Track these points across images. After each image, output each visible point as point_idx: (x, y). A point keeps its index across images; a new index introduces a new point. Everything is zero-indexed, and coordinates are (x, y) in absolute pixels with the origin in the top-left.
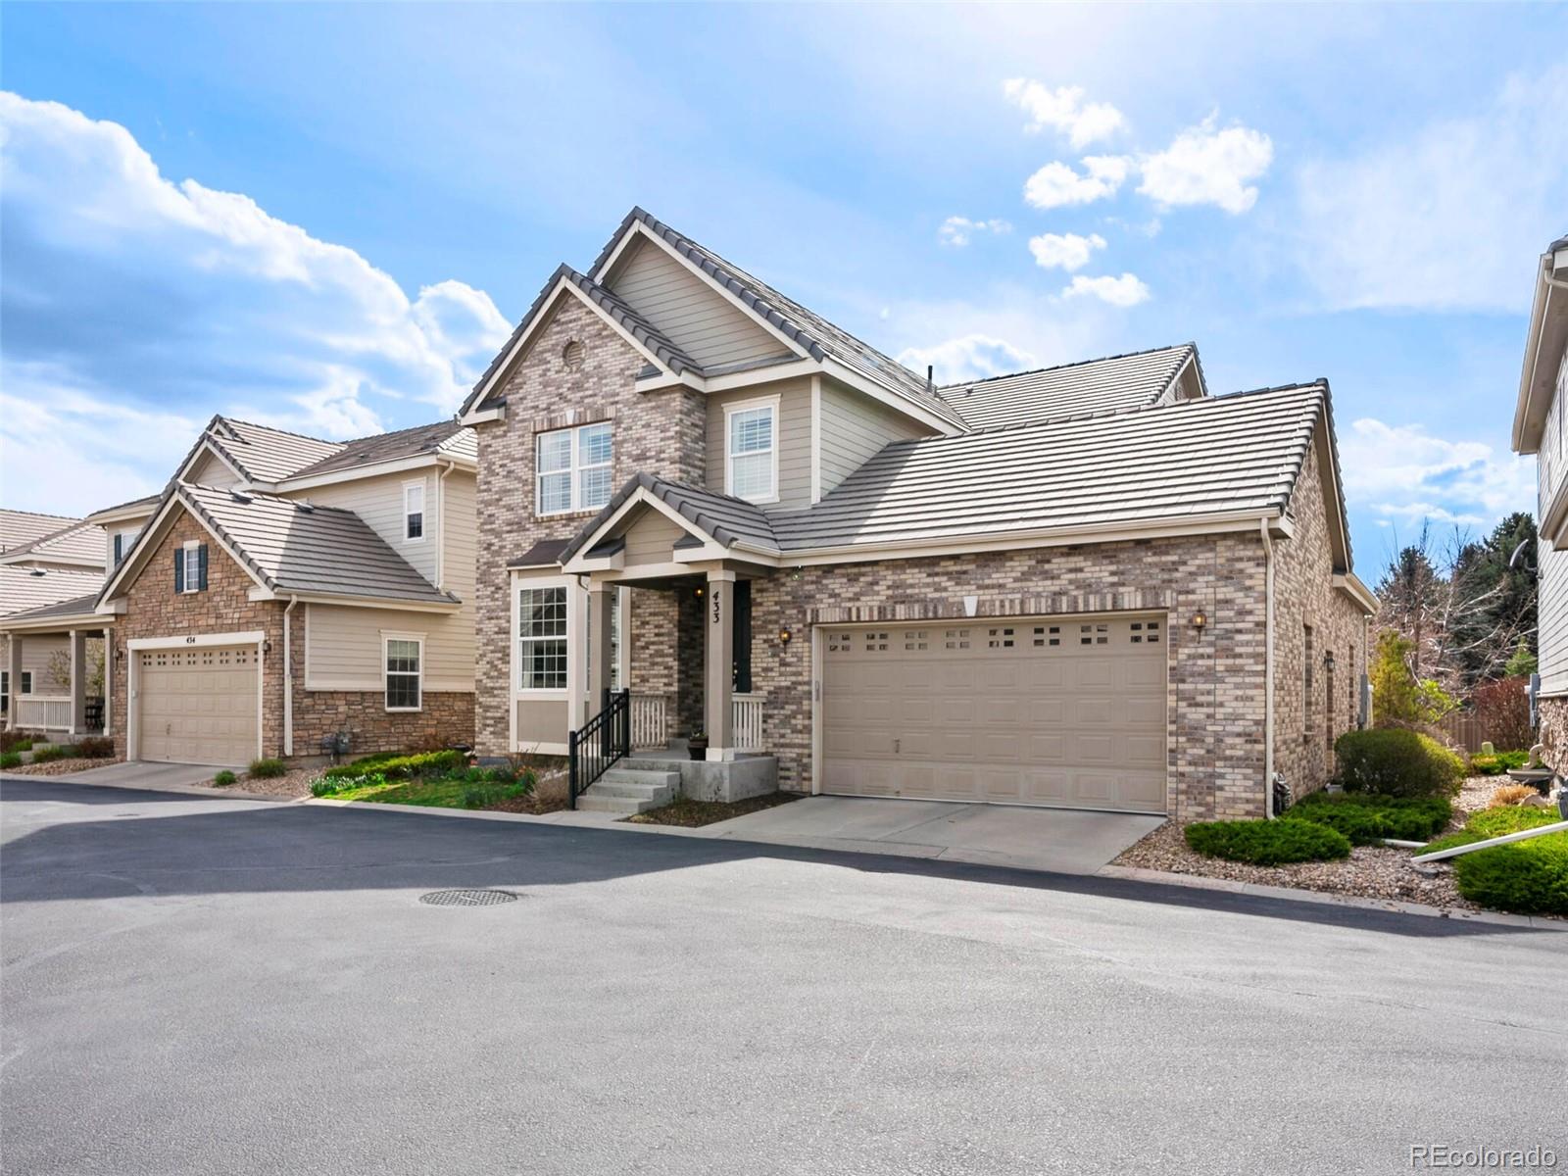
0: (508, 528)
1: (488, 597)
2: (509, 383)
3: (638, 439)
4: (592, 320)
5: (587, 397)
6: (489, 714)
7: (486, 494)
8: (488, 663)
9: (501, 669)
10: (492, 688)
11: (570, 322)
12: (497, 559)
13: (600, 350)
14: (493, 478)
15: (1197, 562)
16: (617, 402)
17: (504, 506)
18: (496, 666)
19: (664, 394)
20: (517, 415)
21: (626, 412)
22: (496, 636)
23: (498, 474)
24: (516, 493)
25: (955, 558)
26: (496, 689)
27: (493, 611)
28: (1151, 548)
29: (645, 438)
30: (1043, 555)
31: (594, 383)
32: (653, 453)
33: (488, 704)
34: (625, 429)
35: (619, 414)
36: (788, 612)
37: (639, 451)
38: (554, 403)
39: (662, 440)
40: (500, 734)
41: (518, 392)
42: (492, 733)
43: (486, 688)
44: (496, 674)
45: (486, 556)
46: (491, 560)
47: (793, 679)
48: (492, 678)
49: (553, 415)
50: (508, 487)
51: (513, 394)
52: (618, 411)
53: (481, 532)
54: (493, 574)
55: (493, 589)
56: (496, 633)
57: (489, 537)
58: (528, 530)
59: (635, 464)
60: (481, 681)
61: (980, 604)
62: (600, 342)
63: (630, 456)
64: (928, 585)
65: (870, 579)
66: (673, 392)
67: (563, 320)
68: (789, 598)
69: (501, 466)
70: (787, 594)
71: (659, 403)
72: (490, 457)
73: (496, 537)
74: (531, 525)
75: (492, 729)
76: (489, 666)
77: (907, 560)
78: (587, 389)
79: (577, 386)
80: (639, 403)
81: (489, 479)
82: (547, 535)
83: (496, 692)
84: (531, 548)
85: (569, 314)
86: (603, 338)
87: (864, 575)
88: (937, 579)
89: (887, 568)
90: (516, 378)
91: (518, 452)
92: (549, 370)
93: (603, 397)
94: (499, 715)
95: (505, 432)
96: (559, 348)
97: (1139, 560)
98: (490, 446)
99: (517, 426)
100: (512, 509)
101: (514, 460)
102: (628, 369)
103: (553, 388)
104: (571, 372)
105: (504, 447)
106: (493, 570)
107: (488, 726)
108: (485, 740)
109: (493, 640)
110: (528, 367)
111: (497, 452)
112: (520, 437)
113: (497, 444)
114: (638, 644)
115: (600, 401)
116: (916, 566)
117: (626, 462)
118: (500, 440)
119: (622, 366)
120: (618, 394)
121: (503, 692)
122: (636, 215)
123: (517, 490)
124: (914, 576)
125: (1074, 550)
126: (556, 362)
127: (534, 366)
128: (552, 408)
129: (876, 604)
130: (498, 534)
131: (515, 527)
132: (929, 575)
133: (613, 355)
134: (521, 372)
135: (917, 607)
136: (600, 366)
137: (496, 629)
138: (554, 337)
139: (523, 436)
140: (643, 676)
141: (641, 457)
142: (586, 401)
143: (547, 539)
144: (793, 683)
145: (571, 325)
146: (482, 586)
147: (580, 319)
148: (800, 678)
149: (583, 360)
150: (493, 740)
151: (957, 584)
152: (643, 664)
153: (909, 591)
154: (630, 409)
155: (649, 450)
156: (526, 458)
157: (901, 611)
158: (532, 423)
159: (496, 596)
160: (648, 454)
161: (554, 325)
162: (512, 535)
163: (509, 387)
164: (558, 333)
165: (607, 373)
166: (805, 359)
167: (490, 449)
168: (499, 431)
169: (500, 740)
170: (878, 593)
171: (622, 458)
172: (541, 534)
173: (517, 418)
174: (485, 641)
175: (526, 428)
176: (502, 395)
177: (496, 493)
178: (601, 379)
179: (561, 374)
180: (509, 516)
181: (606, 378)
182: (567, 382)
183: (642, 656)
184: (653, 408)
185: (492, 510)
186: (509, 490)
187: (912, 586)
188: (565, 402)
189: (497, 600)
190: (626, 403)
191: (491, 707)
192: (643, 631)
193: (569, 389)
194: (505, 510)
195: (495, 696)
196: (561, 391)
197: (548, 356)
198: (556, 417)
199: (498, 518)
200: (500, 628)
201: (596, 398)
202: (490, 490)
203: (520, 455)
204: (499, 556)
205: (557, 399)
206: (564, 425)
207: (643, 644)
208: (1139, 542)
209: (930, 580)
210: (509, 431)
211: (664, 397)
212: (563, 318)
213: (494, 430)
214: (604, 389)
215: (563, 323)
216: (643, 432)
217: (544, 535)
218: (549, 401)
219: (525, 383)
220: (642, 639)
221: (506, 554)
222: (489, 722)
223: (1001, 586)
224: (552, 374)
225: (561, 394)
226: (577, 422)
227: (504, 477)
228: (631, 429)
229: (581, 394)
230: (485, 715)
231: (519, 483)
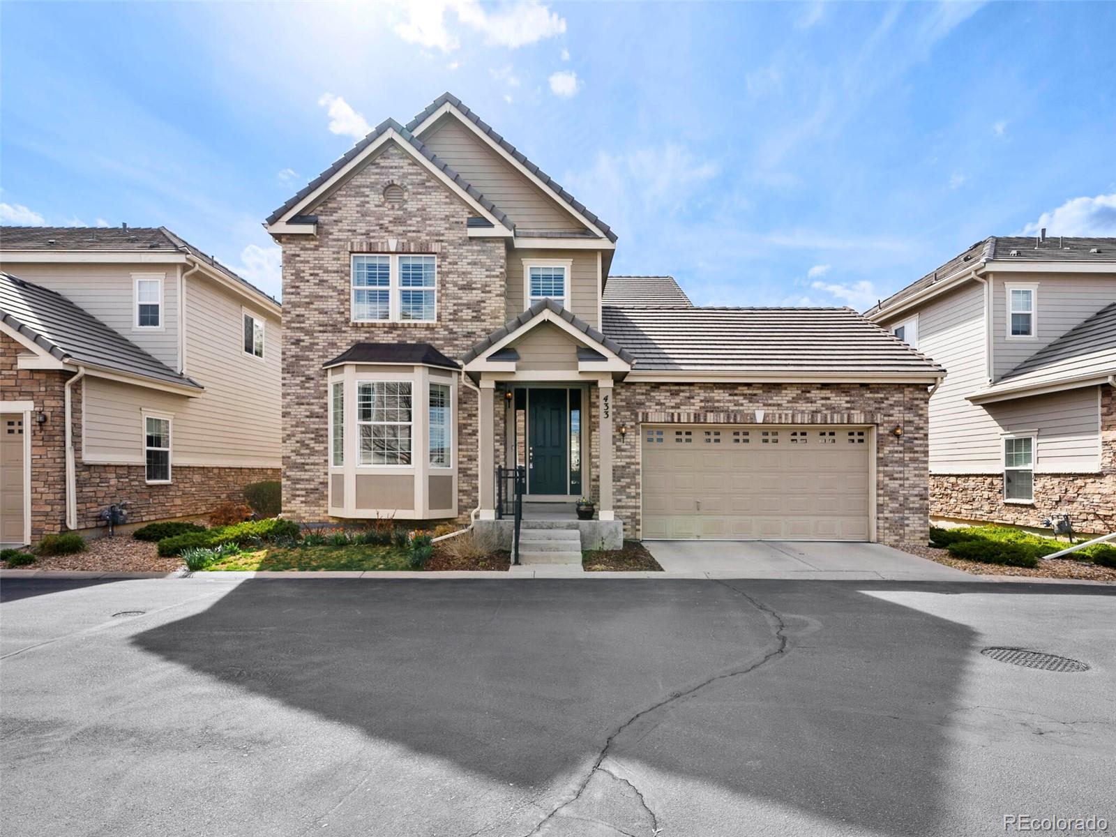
0: (321, 328)
1: (297, 385)
2: (320, 205)
3: (464, 273)
4: (415, 171)
5: (410, 231)
6: (298, 486)
7: (293, 296)
8: (297, 442)
9: (313, 448)
10: (303, 464)
11: (391, 168)
12: (307, 353)
13: (424, 196)
14: (302, 284)
15: (894, 399)
16: (442, 241)
17: (316, 310)
18: (308, 445)
19: (489, 242)
20: (331, 234)
21: (451, 249)
22: (308, 420)
23: (308, 281)
24: (330, 300)
25: (749, 385)
26: (307, 464)
27: (303, 397)
28: (869, 389)
29: (470, 273)
30: (806, 388)
31: (417, 222)
32: (479, 286)
33: (299, 477)
34: (450, 263)
35: (444, 251)
36: (623, 413)
37: (465, 283)
38: (374, 231)
39: (487, 277)
40: (313, 502)
41: (332, 215)
42: (302, 502)
43: (295, 463)
44: (308, 451)
45: (294, 350)
46: (300, 353)
47: (628, 460)
48: (302, 455)
49: (372, 241)
50: (321, 294)
51: (326, 215)
52: (443, 248)
53: (288, 328)
54: (303, 366)
55: (303, 379)
56: (307, 417)
57: (298, 334)
58: (345, 332)
59: (461, 291)
60: (289, 457)
61: (766, 416)
62: (424, 190)
63: (455, 284)
64: (730, 401)
65: (688, 394)
66: (498, 242)
67: (382, 164)
68: (624, 404)
69: (311, 275)
70: (622, 400)
71: (485, 248)
72: (297, 265)
73: (306, 335)
74: (349, 329)
75: (303, 499)
76: (299, 445)
77: (715, 384)
78: (410, 225)
79: (397, 221)
80: (463, 245)
81: (297, 284)
82: (367, 338)
83: (307, 467)
84: (349, 347)
85: (389, 161)
86: (426, 187)
87: (683, 391)
88: (736, 398)
89: (700, 388)
90: (330, 203)
91: (334, 266)
92: (368, 202)
93: (427, 235)
94: (312, 487)
95: (316, 246)
96: (379, 186)
97: (862, 395)
98: (298, 256)
99: (330, 243)
100: (326, 313)
101: (326, 271)
102: (453, 217)
103: (373, 218)
104: (393, 208)
105: (315, 259)
106: (302, 363)
107: (299, 496)
108: (295, 508)
109: (303, 422)
110: (342, 196)
111: (308, 262)
112: (334, 253)
113: (304, 255)
114: (465, 431)
115: (424, 237)
116: (720, 388)
117: (451, 289)
118: (309, 252)
119: (448, 213)
120: (443, 235)
121: (316, 467)
122: (447, 98)
123: (331, 297)
124: (718, 395)
125: (824, 386)
126: (375, 198)
127: (350, 196)
128: (372, 234)
129: (692, 412)
130: (309, 333)
131: (330, 328)
132: (730, 395)
133: (437, 203)
134: (335, 199)
135: (722, 415)
136: (424, 210)
137: (308, 414)
138: (372, 177)
139: (338, 253)
140: (470, 456)
141: (468, 287)
142: (409, 234)
143: (367, 342)
144: (627, 463)
145: (391, 170)
146: (289, 375)
147: (402, 167)
148: (633, 460)
149: (406, 201)
150: (304, 509)
151: (750, 402)
152: (470, 447)
153: (716, 404)
154: (455, 248)
155: (475, 283)
156: (342, 272)
157: (711, 417)
158: (349, 243)
159: (307, 385)
160: (474, 286)
161: (374, 167)
162: (325, 334)
163: (321, 208)
164: (377, 174)
165: (431, 216)
166: (601, 238)
167: (298, 259)
168: (312, 244)
169: (312, 508)
170: (693, 404)
171: (447, 285)
172: (361, 337)
173: (330, 237)
174: (294, 423)
175: (342, 247)
176: (313, 214)
177: (306, 297)
178: (424, 220)
179: (381, 209)
180: (323, 318)
181: (430, 219)
182: (388, 216)
183: (469, 441)
184: (480, 251)
185: (300, 311)
186: (322, 297)
187: (718, 401)
188: (386, 232)
189: (308, 388)
190: (451, 243)
191: (303, 480)
192: (469, 422)
193: (390, 222)
194: (317, 312)
195: (306, 471)
196: (381, 222)
197: (367, 191)
198: (377, 243)
199: (308, 319)
200: (311, 413)
201: (419, 234)
202: (299, 294)
203: (336, 269)
204: (311, 351)
205: (378, 228)
206: (386, 250)
207: (470, 431)
208: (862, 385)
209: (731, 398)
210: (322, 247)
211: (488, 245)
212: (383, 163)
213: (303, 243)
214: (428, 228)
215: (383, 167)
216: (469, 268)
217: (364, 338)
218: (368, 228)
219: (340, 209)
220: (469, 428)
221: (318, 350)
222: (298, 493)
223: (779, 405)
224: (371, 207)
225: (382, 225)
226: (400, 250)
227: (315, 284)
228: (456, 263)
229: (405, 228)
230: (294, 487)
231: (333, 291)
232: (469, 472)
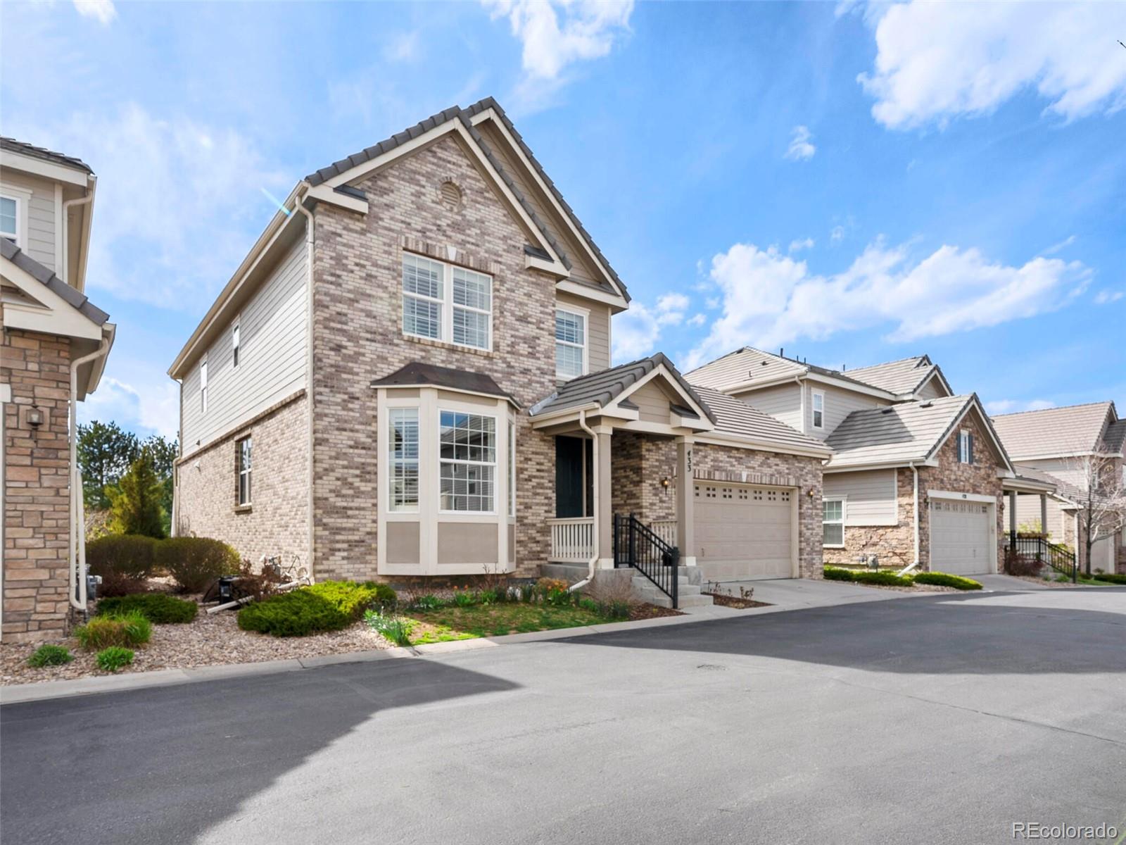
0: (369, 336)
1: (337, 404)
2: (369, 180)
3: (521, 303)
4: (474, 175)
5: (469, 242)
6: (338, 537)
7: (333, 287)
8: (338, 479)
9: (358, 488)
10: (345, 508)
11: (449, 162)
12: (350, 365)
13: (482, 207)
14: (345, 273)
15: (808, 468)
16: (500, 263)
17: (362, 310)
18: (351, 484)
19: (542, 276)
20: (381, 219)
21: (508, 274)
22: (351, 451)
23: (352, 272)
24: (379, 302)
25: (737, 449)
26: (351, 509)
27: (346, 421)
28: (797, 459)
29: (526, 305)
30: (768, 454)
31: (476, 234)
32: (534, 321)
33: (339, 525)
34: (508, 290)
35: (502, 274)
36: (663, 467)
37: (522, 314)
38: (431, 231)
39: (541, 312)
40: (358, 558)
41: (382, 196)
42: (343, 558)
43: (335, 507)
44: (351, 492)
45: (333, 358)
46: (341, 363)
47: (667, 511)
48: (344, 496)
49: (429, 242)
50: (368, 292)
51: (375, 194)
52: (502, 270)
53: (326, 328)
54: (345, 380)
55: (346, 397)
56: (351, 447)
57: (338, 338)
58: (397, 345)
59: (518, 323)
60: (326, 499)
61: (748, 476)
62: (482, 200)
63: (513, 314)
64: (727, 462)
65: (703, 454)
66: (550, 278)
67: (440, 155)
68: (663, 458)
69: (357, 264)
70: (663, 455)
71: (539, 282)
72: (338, 247)
73: (349, 341)
74: (402, 342)
75: (345, 554)
76: (339, 483)
77: (719, 446)
78: (469, 236)
79: (455, 226)
80: (521, 273)
81: (338, 272)
82: (423, 358)
83: (350, 512)
84: (402, 365)
85: (447, 153)
86: (485, 198)
87: (701, 451)
88: (731, 460)
89: (711, 449)
90: (380, 180)
91: (385, 261)
92: (424, 194)
93: (486, 252)
94: (356, 538)
95: (362, 229)
96: (436, 180)
97: (793, 464)
98: (340, 236)
99: (380, 231)
100: (375, 317)
101: (375, 265)
102: (511, 239)
103: (430, 216)
104: (451, 210)
105: (362, 246)
106: (344, 376)
107: (339, 550)
108: (334, 567)
109: (345, 454)
110: (394, 176)
111: (352, 247)
112: (385, 244)
113: (347, 237)
114: (522, 476)
115: (483, 254)
116: (722, 451)
117: (510, 319)
118: (355, 235)
119: (505, 234)
120: (501, 256)
121: (362, 512)
122: (490, 104)
123: (381, 298)
124: (722, 456)
125: (777, 455)
126: (431, 193)
127: (403, 179)
128: (428, 234)
129: (706, 469)
130: (352, 338)
131: (379, 338)
132: (728, 457)
133: (496, 219)
134: (386, 177)
135: (724, 474)
136: (483, 222)
137: (352, 443)
138: (429, 165)
139: (390, 246)
140: (526, 503)
141: (523, 319)
142: (468, 246)
143: (422, 361)
144: (667, 514)
145: (449, 165)
146: (327, 390)
147: (460, 166)
148: (670, 511)
149: (465, 207)
150: (346, 567)
151: (739, 464)
152: (526, 493)
153: (720, 464)
154: (512, 274)
155: (530, 316)
156: (394, 270)
157: (717, 475)
158: (403, 238)
159: (350, 406)
160: (529, 319)
161: (430, 154)
162: (373, 344)
163: (369, 184)
164: (433, 164)
165: (490, 232)
166: (619, 296)
167: (338, 239)
168: (358, 226)
169: (356, 566)
170: (707, 463)
171: (505, 313)
172: (417, 355)
173: (380, 223)
174: (333, 454)
175: (395, 240)
176: (359, 187)
177: (349, 291)
178: (483, 234)
179: (439, 207)
180: (369, 323)
181: (489, 235)
182: (446, 217)
183: (526, 487)
184: (533, 283)
185: (342, 308)
186: (369, 296)
187: (721, 462)
188: (443, 235)
189: (352, 410)
190: (509, 267)
191: (344, 529)
192: (526, 466)
193: (448, 225)
194: (364, 314)
195: (348, 517)
196: (438, 222)
197: (423, 181)
198: (435, 246)
199: (352, 320)
200: (356, 443)
201: (478, 249)
202: (340, 285)
203: (386, 264)
204: (356, 362)
205: (435, 228)
206: (444, 258)
207: (527, 477)
208: (795, 456)
209: (728, 459)
210: (370, 232)
211: (542, 279)
212: (440, 153)
213: (346, 220)
214: (487, 245)
215: (440, 158)
216: (525, 299)
217: (419, 357)
218: (424, 225)
219: (392, 191)
220: (525, 472)
221: (365, 363)
222: (338, 546)
223: (754, 468)
224: (427, 200)
225: (439, 226)
226: (459, 261)
227: (361, 278)
228: (513, 291)
229: (463, 237)
230: (332, 538)
231: (384, 292)
232: (526, 521)
